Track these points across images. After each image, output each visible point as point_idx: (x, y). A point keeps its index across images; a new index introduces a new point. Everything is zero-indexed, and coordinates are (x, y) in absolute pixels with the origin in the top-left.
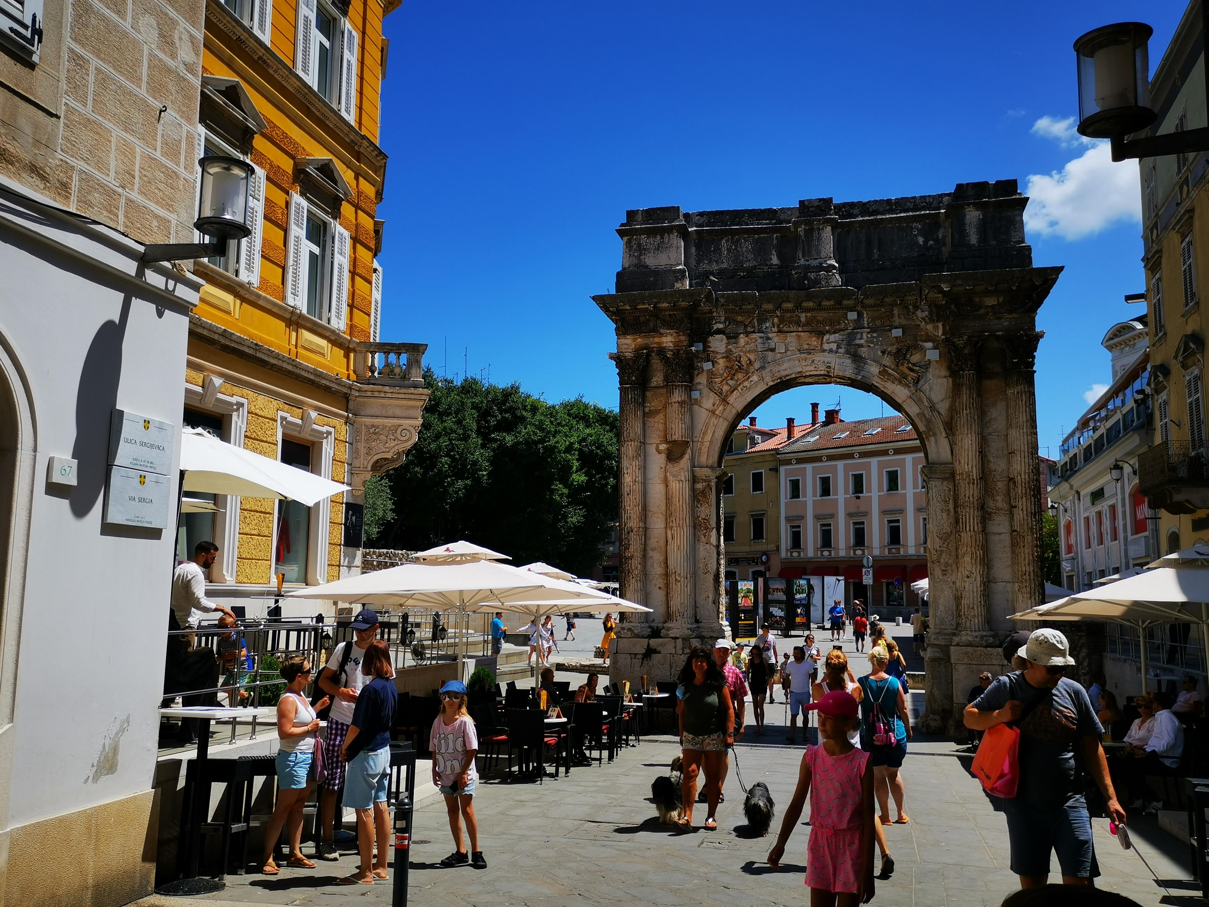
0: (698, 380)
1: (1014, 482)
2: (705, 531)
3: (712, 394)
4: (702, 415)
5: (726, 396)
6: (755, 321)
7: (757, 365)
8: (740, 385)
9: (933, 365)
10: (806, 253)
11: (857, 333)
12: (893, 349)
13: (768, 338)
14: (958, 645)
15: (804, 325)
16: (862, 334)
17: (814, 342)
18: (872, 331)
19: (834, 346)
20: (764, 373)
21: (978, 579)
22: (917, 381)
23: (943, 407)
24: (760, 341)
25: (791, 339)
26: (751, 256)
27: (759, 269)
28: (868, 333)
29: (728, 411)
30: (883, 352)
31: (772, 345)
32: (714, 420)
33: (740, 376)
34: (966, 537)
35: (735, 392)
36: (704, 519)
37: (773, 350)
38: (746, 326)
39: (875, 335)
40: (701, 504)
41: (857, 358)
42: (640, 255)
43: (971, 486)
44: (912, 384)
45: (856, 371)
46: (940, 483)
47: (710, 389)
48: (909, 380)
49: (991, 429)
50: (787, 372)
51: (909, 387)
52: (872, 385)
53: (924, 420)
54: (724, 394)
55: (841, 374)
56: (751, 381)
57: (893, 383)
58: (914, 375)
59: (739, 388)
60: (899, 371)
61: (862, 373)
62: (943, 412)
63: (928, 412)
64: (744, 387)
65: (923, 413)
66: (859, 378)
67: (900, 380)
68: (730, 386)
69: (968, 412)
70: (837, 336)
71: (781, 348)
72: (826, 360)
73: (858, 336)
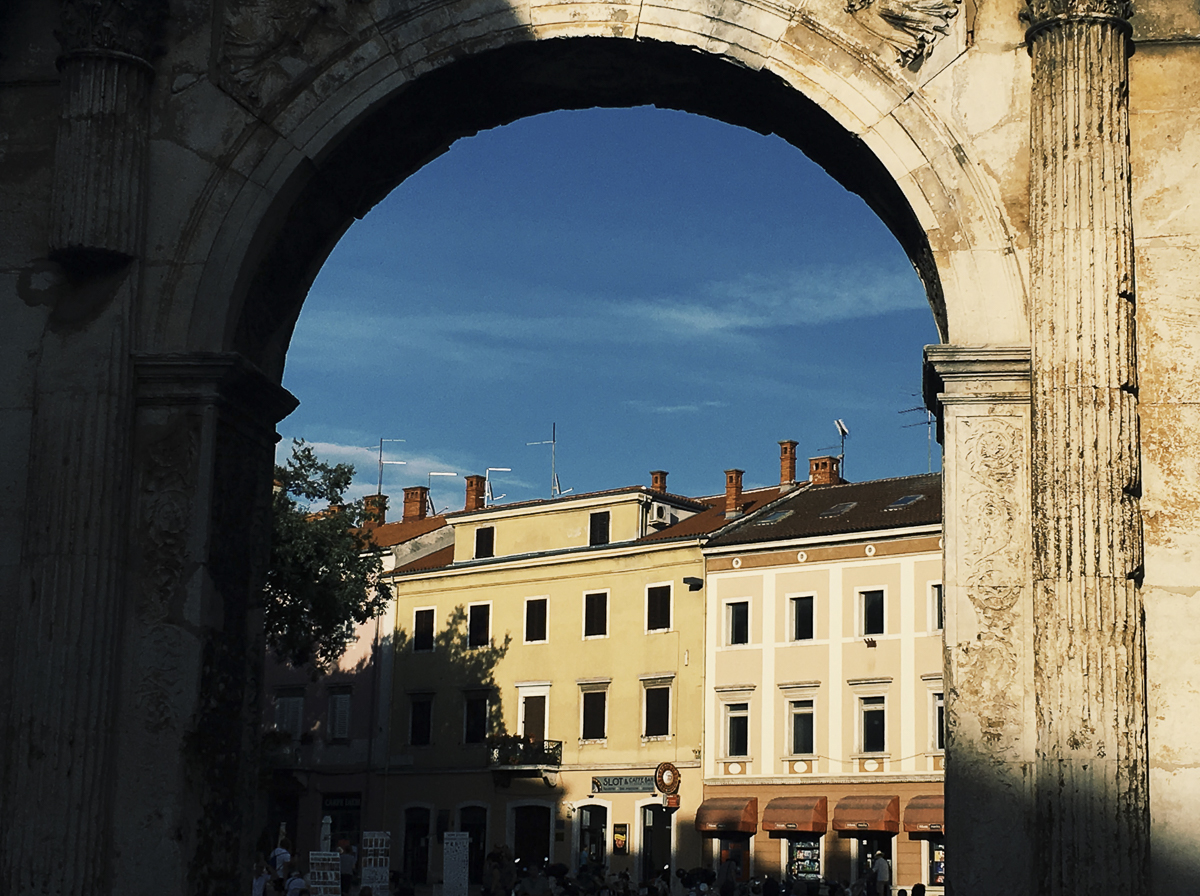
3: (224, 101)
4: (181, 169)
5: (272, 110)
8: (317, 70)
20: (403, 33)
22: (914, 60)
23: (998, 151)
32: (224, 191)
35: (303, 95)
36: (168, 535)
43: (1089, 410)
44: (896, 71)
45: (710, 28)
46: (984, 409)
47: (219, 86)
48: (889, 59)
49: (1160, 223)
50: (478, 30)
51: (889, 79)
52: (766, 72)
53: (933, 191)
54: (265, 101)
55: (662, 36)
56: (357, 60)
57: (833, 67)
58: (908, 41)
59: (316, 83)
60: (855, 27)
61: (731, 34)
62: (999, 165)
63: (948, 168)
64: (331, 77)
65: (931, 169)
66: (720, 48)
67: (859, 57)
68: (287, 76)
69: (1083, 151)
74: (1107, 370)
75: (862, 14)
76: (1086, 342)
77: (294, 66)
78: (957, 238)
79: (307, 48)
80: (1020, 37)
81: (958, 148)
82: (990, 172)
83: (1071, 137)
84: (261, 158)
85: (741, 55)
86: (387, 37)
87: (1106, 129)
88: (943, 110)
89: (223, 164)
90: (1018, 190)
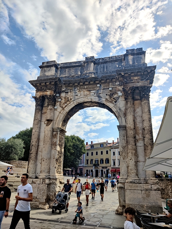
0: (57, 104)
1: (144, 130)
2: (55, 146)
4: (57, 113)
6: (73, 88)
7: (73, 100)
8: (68, 105)
9: (120, 97)
10: (87, 70)
11: (100, 90)
12: (109, 94)
13: (76, 93)
14: (127, 183)
15: (86, 89)
16: (101, 90)
17: (88, 93)
18: (104, 89)
19: (93, 94)
20: (74, 102)
21: (134, 160)
22: (116, 102)
23: (123, 109)
24: (74, 93)
25: (82, 92)
26: (73, 73)
27: (75, 75)
28: (103, 90)
29: (64, 112)
30: (106, 95)
31: (77, 94)
32: (60, 115)
33: (68, 103)
34: (130, 146)
36: (55, 142)
37: (77, 95)
38: (70, 90)
39: (104, 90)
40: (54, 138)
41: (99, 97)
42: (44, 72)
43: (131, 130)
45: (99, 100)
47: (60, 106)
48: (114, 102)
49: (137, 115)
50: (80, 101)
51: (114, 104)
52: (103, 103)
53: (117, 113)
54: (63, 107)
55: (95, 101)
56: (71, 104)
57: (109, 103)
58: (115, 100)
60: (111, 99)
62: (123, 110)
63: (119, 110)
67: (111, 102)
69: (130, 109)
70: (94, 91)
71: (79, 95)
72: (91, 97)
73: (100, 91)
74: (132, 127)
76: (130, 125)
77: (66, 104)
78: (120, 116)
80: (124, 100)
83: (129, 107)
85: (101, 102)
88: (118, 106)
89: (60, 112)
90: (124, 112)
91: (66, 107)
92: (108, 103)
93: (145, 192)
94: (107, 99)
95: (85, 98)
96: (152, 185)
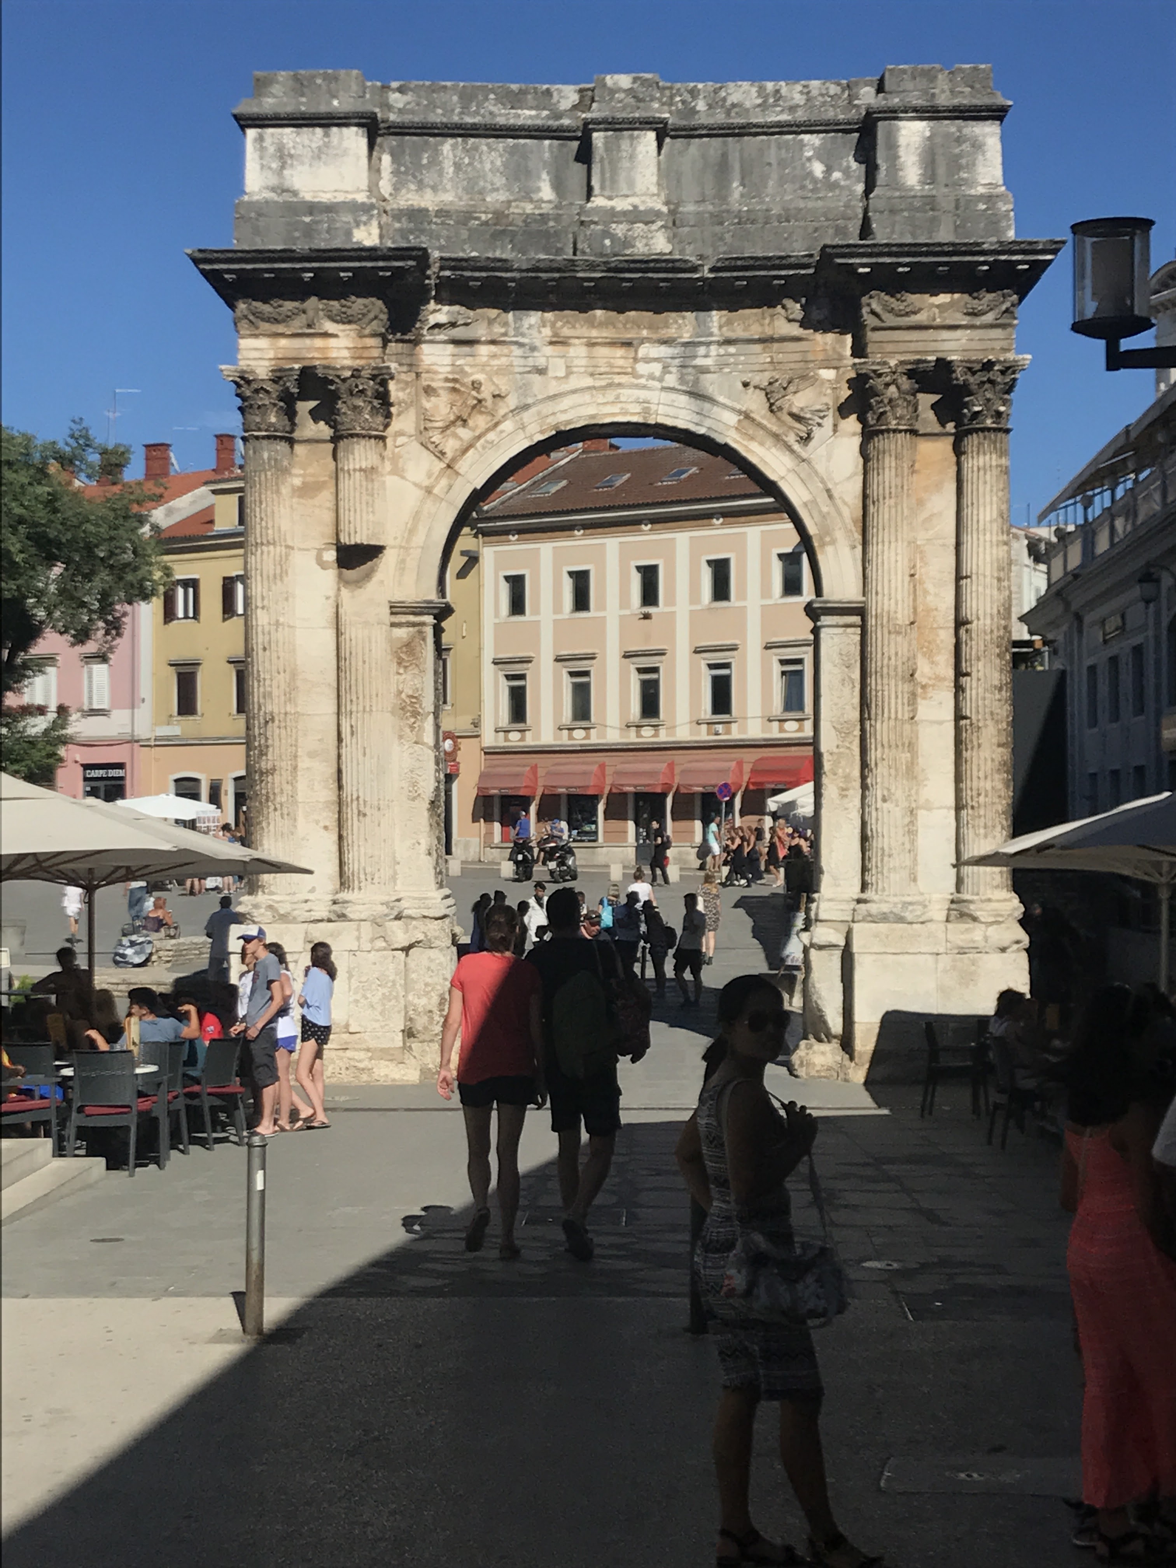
0: (396, 425)
1: (969, 630)
2: (413, 720)
3: (426, 453)
4: (406, 494)
5: (454, 460)
7: (512, 401)
8: (479, 437)
10: (608, 183)
11: (701, 344)
12: (762, 379)
13: (533, 349)
14: (864, 920)
16: (708, 345)
17: (619, 357)
18: (728, 342)
19: (656, 368)
20: (527, 416)
21: (902, 804)
22: (806, 439)
23: (849, 491)
24: (518, 352)
25: (578, 352)
26: (500, 181)
27: (517, 207)
29: (456, 487)
30: (746, 385)
31: (541, 362)
32: (429, 506)
33: (480, 421)
34: (883, 729)
35: (471, 452)
36: (412, 697)
37: (541, 371)
39: (732, 349)
40: (406, 667)
41: (697, 394)
42: (283, 167)
43: (895, 636)
44: (796, 447)
45: (696, 418)
46: (841, 630)
47: (422, 444)
48: (791, 439)
49: (931, 532)
50: (567, 417)
51: (792, 451)
52: (726, 445)
53: (816, 514)
54: (449, 455)
55: (669, 422)
56: (502, 432)
57: (762, 444)
58: (802, 429)
59: (478, 445)
60: (774, 420)
61: (708, 423)
62: (849, 500)
63: (822, 498)
64: (487, 442)
65: (814, 502)
66: (702, 431)
67: (776, 437)
68: (461, 439)
70: (663, 351)
71: (558, 368)
72: (643, 394)
73: (702, 350)
74: (903, 614)
75: (779, 414)
76: (893, 601)
77: (465, 434)
78: (828, 539)
79: (471, 423)
81: (828, 491)
82: (845, 503)
83: (887, 492)
84: (450, 487)
85: (713, 435)
86: (517, 418)
87: (905, 488)
88: (820, 468)
89: (429, 491)
90: (859, 515)
91: (465, 451)
92: (754, 446)
93: (954, 960)
94: (747, 416)
95: (601, 400)
96: (990, 929)
